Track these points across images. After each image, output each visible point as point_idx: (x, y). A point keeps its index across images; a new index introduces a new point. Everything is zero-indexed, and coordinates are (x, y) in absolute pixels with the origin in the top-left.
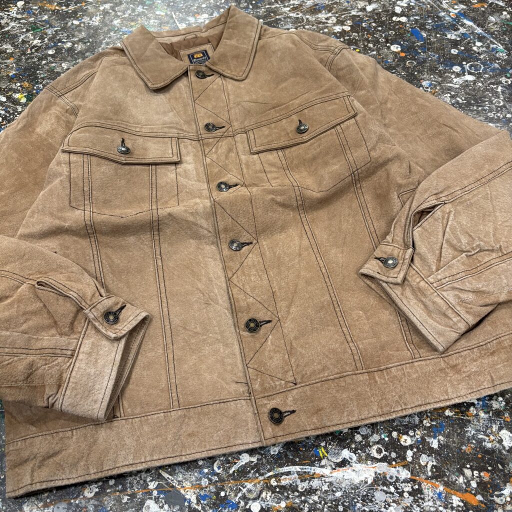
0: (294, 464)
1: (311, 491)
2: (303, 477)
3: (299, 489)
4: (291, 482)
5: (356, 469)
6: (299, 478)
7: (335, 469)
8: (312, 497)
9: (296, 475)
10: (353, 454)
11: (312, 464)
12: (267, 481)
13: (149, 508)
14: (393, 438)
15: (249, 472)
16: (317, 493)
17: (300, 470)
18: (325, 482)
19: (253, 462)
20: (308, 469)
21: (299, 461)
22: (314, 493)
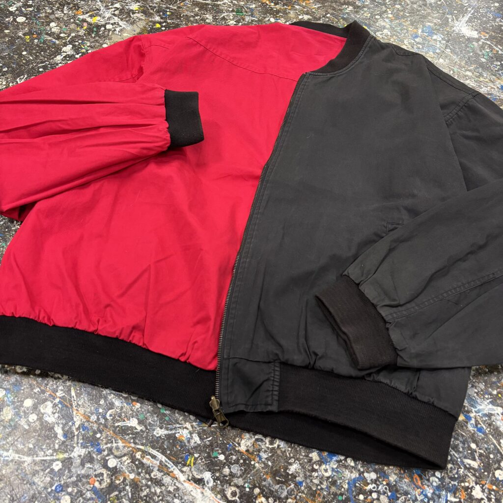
0: (163, 453)
1: (158, 483)
2: (162, 468)
3: (152, 475)
4: (151, 465)
5: (205, 494)
6: (159, 466)
7: (189, 481)
8: (156, 488)
9: (158, 463)
10: (212, 481)
11: (176, 464)
12: (135, 451)
13: (46, 407)
14: (253, 493)
15: (128, 435)
16: (162, 487)
17: (164, 461)
18: (175, 485)
19: (136, 429)
20: (170, 464)
21: (169, 454)
22: (161, 486)
